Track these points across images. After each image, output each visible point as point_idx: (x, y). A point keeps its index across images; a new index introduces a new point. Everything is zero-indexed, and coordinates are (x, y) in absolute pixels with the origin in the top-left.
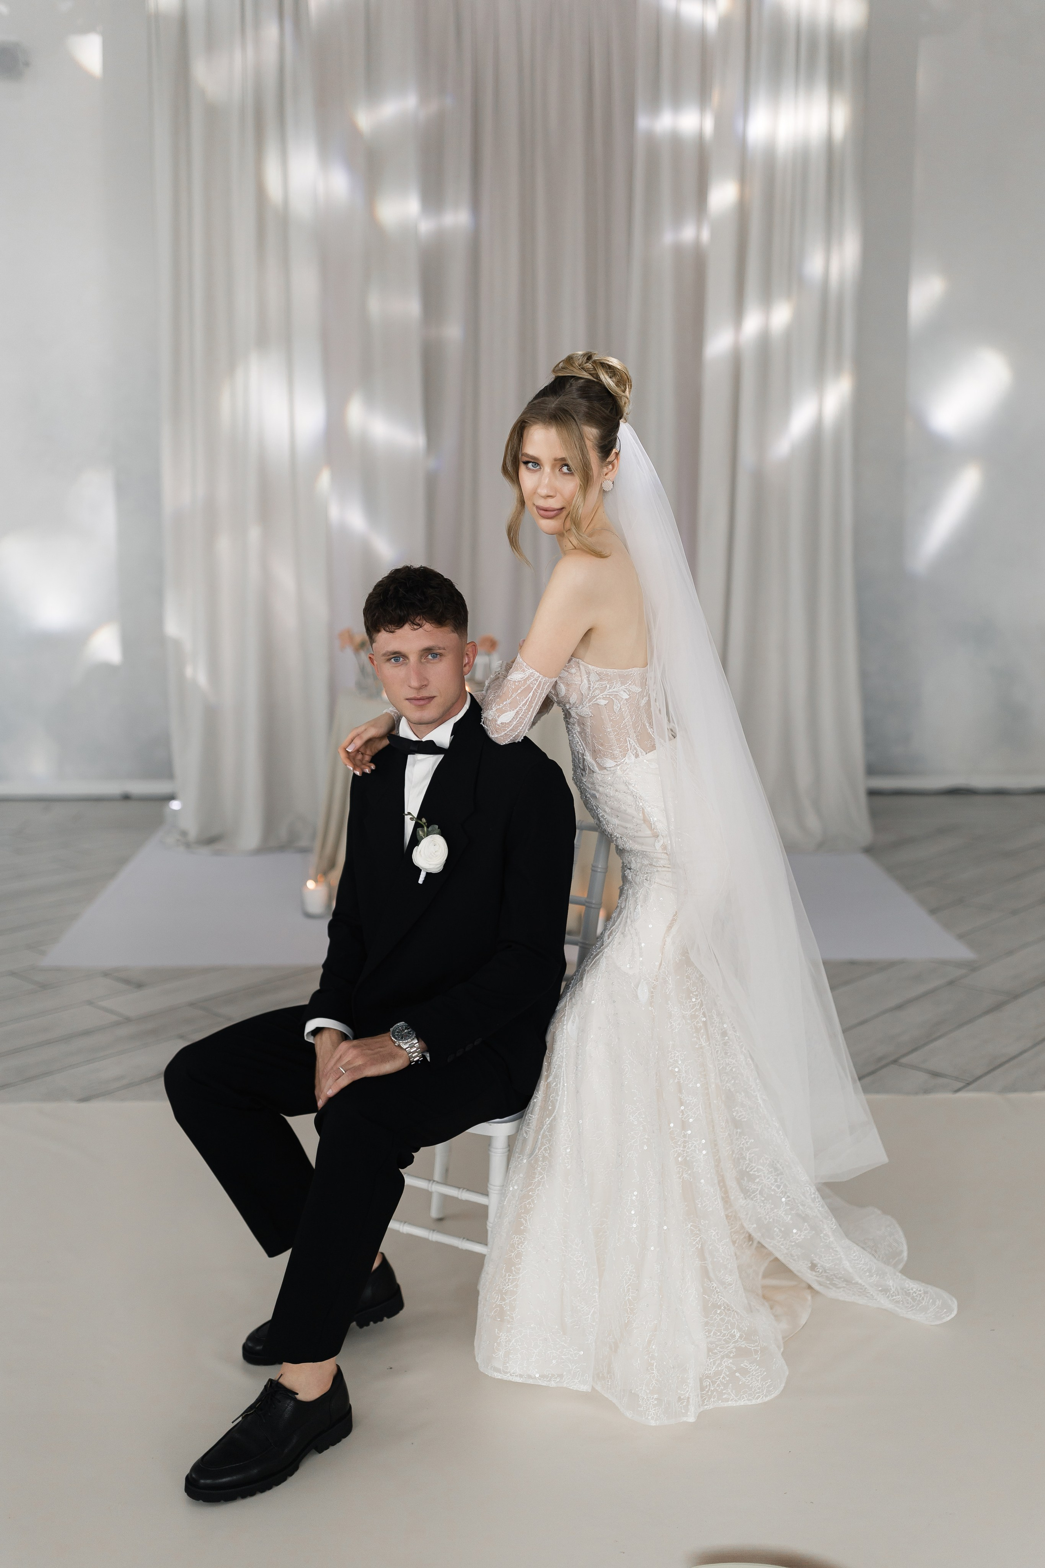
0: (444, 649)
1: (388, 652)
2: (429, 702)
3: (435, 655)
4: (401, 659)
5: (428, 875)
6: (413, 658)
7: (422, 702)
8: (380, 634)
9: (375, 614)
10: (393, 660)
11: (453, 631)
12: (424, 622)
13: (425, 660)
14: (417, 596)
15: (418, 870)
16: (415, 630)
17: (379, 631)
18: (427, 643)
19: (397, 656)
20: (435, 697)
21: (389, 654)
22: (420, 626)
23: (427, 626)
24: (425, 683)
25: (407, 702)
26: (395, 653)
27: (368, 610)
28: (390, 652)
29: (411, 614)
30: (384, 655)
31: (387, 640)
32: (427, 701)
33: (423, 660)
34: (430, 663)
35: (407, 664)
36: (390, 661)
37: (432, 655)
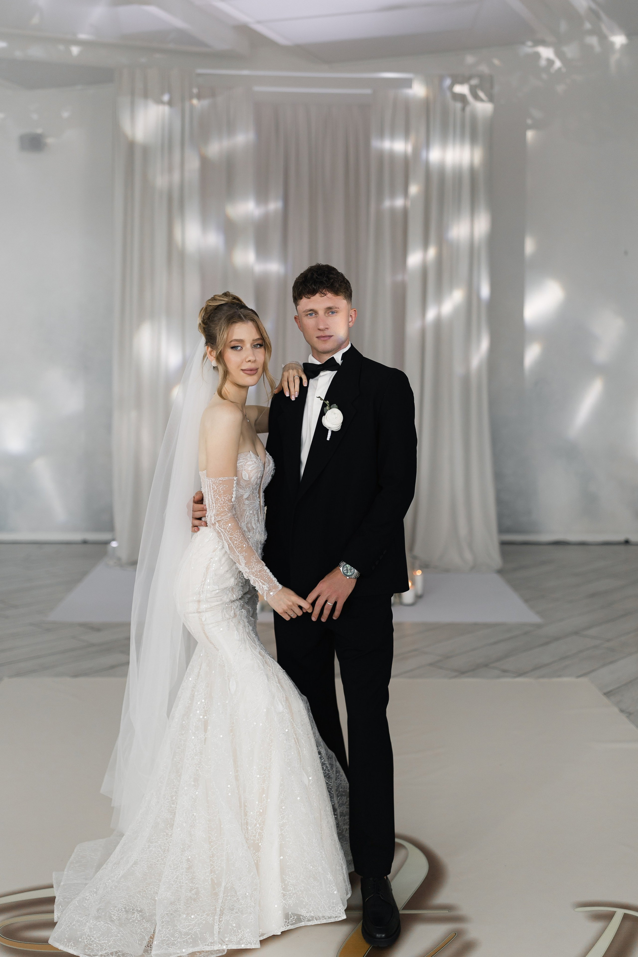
0: (339, 308)
1: (306, 309)
2: (329, 339)
3: (333, 313)
4: (314, 314)
6: (321, 313)
7: (326, 339)
8: (302, 300)
9: (300, 288)
10: (309, 315)
11: (344, 299)
12: (328, 292)
13: (327, 315)
14: (324, 278)
16: (322, 297)
17: (301, 298)
18: (329, 304)
19: (313, 312)
20: (332, 336)
21: (307, 311)
22: (325, 295)
23: (329, 295)
24: (327, 327)
26: (311, 310)
27: (295, 287)
28: (308, 310)
29: (320, 288)
30: (304, 312)
31: (306, 303)
33: (326, 315)
34: (330, 316)
35: (317, 317)
36: (307, 315)
37: (331, 312)
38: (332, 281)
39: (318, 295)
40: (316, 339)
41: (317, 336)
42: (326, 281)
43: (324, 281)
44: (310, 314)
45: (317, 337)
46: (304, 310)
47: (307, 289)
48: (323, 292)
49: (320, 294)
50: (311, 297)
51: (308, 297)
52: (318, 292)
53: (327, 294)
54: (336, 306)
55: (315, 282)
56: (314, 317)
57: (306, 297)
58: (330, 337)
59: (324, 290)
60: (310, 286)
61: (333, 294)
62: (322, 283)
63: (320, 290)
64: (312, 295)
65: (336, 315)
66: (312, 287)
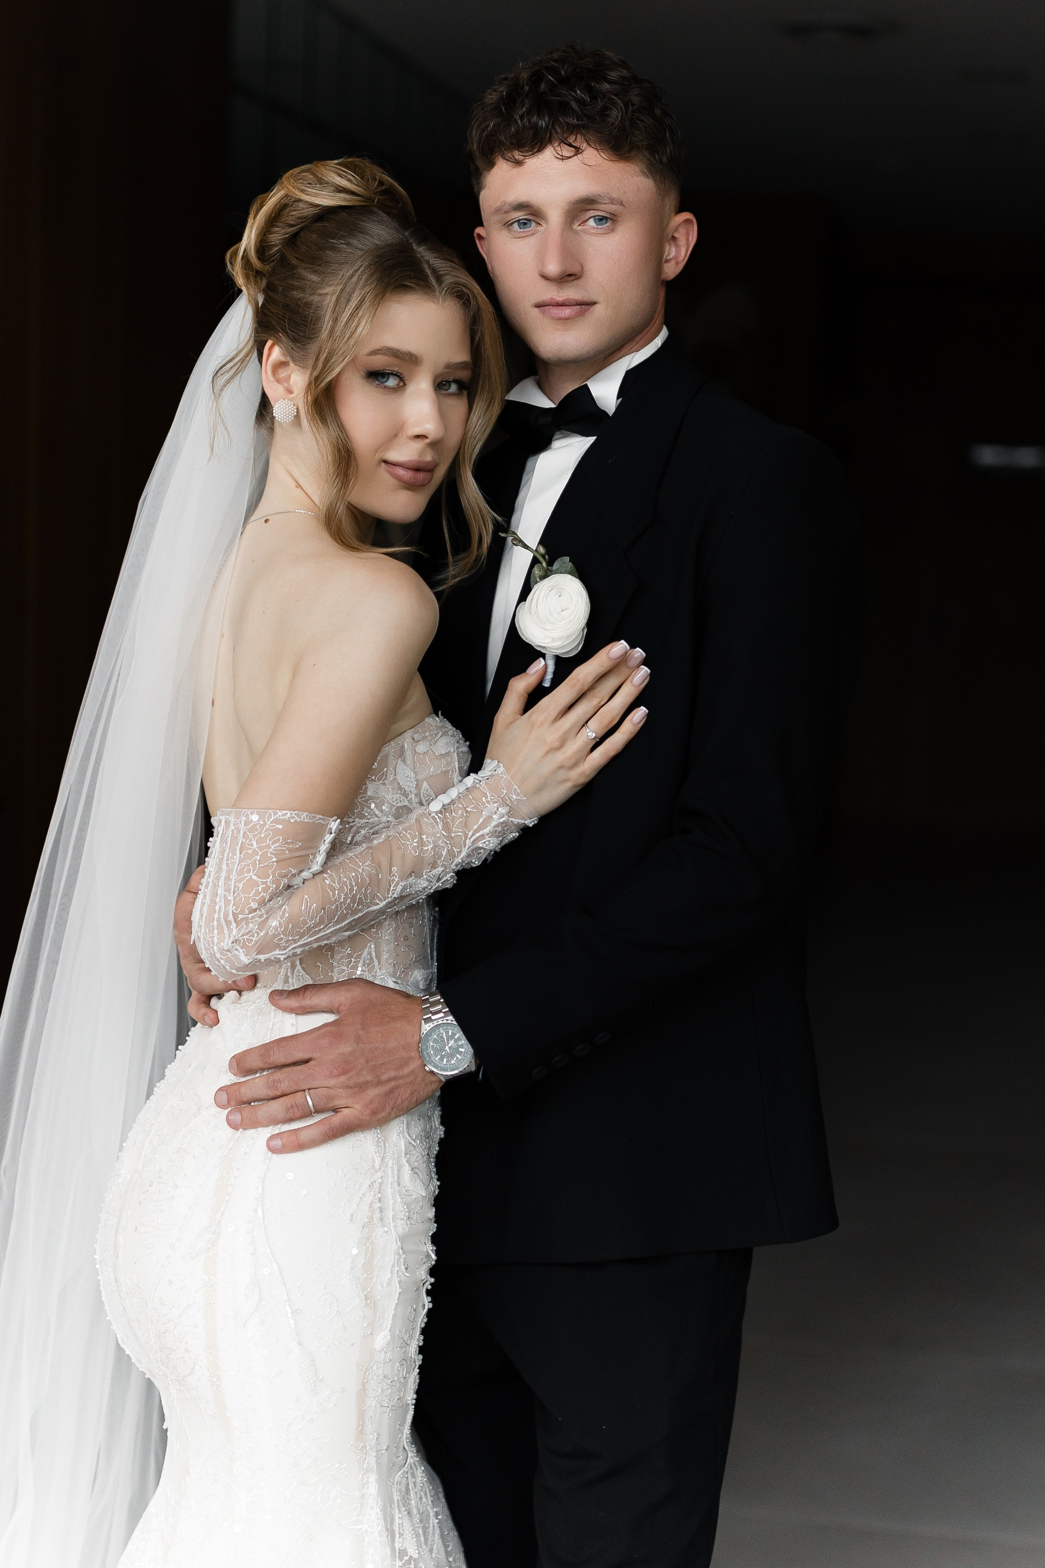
0: (620, 204)
1: (505, 203)
2: (581, 314)
3: (601, 219)
4: (533, 224)
5: (559, 660)
6: (557, 219)
7: (567, 312)
10: (516, 225)
11: (643, 172)
12: (585, 145)
13: (580, 228)
14: (575, 92)
16: (563, 158)
17: (491, 165)
18: (587, 189)
19: (526, 216)
20: (594, 303)
21: (507, 208)
22: (578, 151)
23: (592, 155)
24: (576, 270)
25: (536, 310)
26: (521, 206)
29: (560, 124)
30: (498, 211)
31: (505, 182)
32: (576, 309)
34: (590, 229)
35: (542, 232)
36: (508, 225)
37: (594, 217)
38: (600, 104)
39: (549, 153)
40: (533, 312)
41: (537, 300)
42: (580, 101)
43: (574, 105)
44: (518, 221)
45: (538, 306)
46: (498, 204)
47: (511, 127)
48: (571, 140)
49: (556, 148)
50: (527, 159)
51: (516, 159)
52: (550, 141)
53: (583, 151)
54: (615, 195)
55: (541, 105)
56: (533, 234)
57: (507, 160)
58: (583, 307)
59: (574, 134)
60: (522, 118)
61: (603, 153)
62: (564, 107)
63: (557, 133)
64: (527, 151)
65: (612, 229)
66: (530, 122)
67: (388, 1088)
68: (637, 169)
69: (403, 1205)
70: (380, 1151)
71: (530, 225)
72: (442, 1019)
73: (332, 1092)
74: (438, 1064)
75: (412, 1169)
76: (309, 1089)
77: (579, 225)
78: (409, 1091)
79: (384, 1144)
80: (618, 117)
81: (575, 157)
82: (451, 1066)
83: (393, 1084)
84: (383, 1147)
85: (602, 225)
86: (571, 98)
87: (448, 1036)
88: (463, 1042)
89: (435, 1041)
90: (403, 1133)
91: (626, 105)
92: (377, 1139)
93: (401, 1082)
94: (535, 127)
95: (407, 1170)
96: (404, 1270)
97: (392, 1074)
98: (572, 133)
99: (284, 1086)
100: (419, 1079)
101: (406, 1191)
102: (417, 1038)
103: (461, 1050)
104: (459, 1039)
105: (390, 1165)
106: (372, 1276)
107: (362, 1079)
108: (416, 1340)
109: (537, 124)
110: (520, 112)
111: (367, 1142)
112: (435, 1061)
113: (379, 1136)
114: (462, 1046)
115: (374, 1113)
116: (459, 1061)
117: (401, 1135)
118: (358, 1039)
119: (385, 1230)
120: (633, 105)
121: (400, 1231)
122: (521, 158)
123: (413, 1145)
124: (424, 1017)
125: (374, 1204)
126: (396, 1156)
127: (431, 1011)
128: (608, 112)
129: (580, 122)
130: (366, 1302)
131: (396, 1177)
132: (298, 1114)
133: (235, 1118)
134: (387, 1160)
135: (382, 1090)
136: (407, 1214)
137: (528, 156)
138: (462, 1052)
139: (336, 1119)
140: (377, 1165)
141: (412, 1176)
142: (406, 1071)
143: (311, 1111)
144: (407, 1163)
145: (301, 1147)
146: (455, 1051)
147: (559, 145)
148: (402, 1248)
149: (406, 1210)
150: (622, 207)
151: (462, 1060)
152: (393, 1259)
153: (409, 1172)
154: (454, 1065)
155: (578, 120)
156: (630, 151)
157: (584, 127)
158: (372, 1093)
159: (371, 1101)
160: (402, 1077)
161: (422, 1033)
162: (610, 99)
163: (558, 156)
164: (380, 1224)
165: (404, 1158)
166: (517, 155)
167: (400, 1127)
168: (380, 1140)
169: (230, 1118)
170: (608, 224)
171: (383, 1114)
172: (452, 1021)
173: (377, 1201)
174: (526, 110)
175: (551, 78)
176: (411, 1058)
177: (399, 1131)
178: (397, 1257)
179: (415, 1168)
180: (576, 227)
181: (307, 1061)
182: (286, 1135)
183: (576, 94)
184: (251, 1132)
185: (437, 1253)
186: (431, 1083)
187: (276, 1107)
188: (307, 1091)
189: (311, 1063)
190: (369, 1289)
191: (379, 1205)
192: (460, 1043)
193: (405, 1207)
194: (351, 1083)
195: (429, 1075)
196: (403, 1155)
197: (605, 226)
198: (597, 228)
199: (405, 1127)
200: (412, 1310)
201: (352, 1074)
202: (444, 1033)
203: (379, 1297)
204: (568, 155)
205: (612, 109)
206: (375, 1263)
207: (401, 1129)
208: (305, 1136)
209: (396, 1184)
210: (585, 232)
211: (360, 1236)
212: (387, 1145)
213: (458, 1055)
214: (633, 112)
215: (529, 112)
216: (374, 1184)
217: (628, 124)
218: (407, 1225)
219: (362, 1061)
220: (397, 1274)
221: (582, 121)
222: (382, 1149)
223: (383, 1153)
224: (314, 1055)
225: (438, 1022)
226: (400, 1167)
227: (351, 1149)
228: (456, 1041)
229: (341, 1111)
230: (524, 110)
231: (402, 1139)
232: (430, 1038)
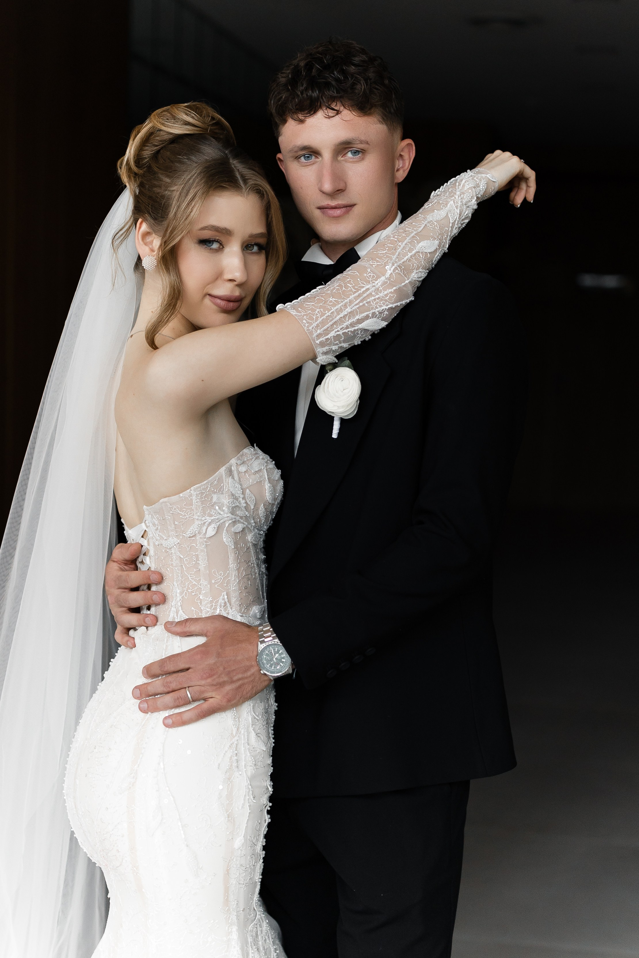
0: (368, 143)
1: (295, 146)
2: (347, 213)
3: (355, 151)
4: (313, 157)
5: (343, 421)
6: (328, 154)
7: (338, 212)
8: (288, 127)
9: (282, 98)
10: (302, 158)
11: (379, 121)
12: (342, 108)
13: (343, 159)
15: (329, 419)
16: (329, 117)
17: (285, 122)
18: (345, 134)
20: (354, 205)
21: (296, 149)
22: (338, 112)
23: (347, 114)
24: (342, 184)
25: (318, 210)
26: (305, 148)
28: (299, 147)
29: (326, 97)
30: (290, 151)
31: (296, 134)
32: (343, 210)
34: (349, 160)
35: (319, 163)
36: (298, 159)
37: (351, 151)
38: (350, 81)
39: (320, 114)
40: (317, 213)
41: (318, 205)
43: (334, 83)
44: (304, 155)
45: (320, 208)
46: (291, 147)
47: (295, 99)
48: (333, 106)
49: (324, 111)
50: (306, 119)
51: (300, 119)
52: (320, 107)
53: (341, 112)
54: (363, 138)
55: (313, 84)
56: (314, 164)
57: (295, 120)
58: (348, 208)
59: (335, 102)
60: (302, 93)
61: (354, 112)
62: (328, 85)
63: (324, 101)
64: (307, 114)
65: (362, 158)
66: (307, 95)
67: (237, 685)
68: (375, 120)
69: (251, 757)
70: (236, 724)
71: (312, 158)
72: (271, 641)
73: (203, 688)
74: (269, 669)
75: (256, 735)
76: (188, 687)
77: (342, 157)
78: (251, 687)
79: (239, 719)
80: (362, 89)
81: (337, 116)
82: (277, 670)
83: (240, 682)
84: (237, 721)
85: (356, 156)
86: (332, 79)
87: (275, 652)
88: (284, 655)
89: (267, 655)
90: (250, 712)
91: (366, 80)
92: (234, 716)
93: (246, 681)
94: (311, 98)
95: (253, 735)
96: (252, 799)
97: (240, 676)
98: (334, 101)
99: (173, 686)
100: (257, 678)
101: (253, 748)
102: (255, 654)
103: (283, 660)
104: (282, 654)
105: (242, 732)
106: (232, 802)
107: (221, 680)
108: (261, 842)
109: (311, 96)
110: (301, 88)
111: (228, 719)
112: (267, 667)
113: (235, 715)
114: (283, 658)
115: (229, 701)
116: (282, 667)
117: (249, 714)
118: (219, 655)
119: (240, 774)
120: (370, 79)
121: (249, 774)
122: (303, 118)
123: (257, 719)
124: (260, 640)
125: (233, 757)
126: (246, 726)
127: (264, 636)
128: (356, 87)
129: (339, 95)
130: (228, 819)
131: (246, 740)
132: (182, 703)
133: (143, 706)
134: (240, 729)
135: (234, 686)
136: (254, 763)
137: (307, 117)
138: (284, 661)
139: (206, 705)
140: (234, 733)
141: (256, 739)
142: (249, 674)
143: (190, 701)
144: (253, 731)
145: (184, 723)
146: (279, 661)
147: (326, 108)
148: (251, 784)
149: (253, 760)
150: (368, 145)
151: (283, 667)
152: (245, 791)
153: (255, 736)
154: (279, 670)
155: (337, 93)
156: (370, 109)
157: (341, 97)
158: (228, 688)
159: (227, 693)
160: (246, 678)
161: (258, 650)
162: (356, 77)
163: (326, 116)
164: (237, 770)
165: (251, 728)
166: (301, 116)
167: (248, 709)
168: (236, 717)
169: (140, 706)
170: (360, 155)
171: (235, 701)
172: (277, 642)
173: (235, 756)
174: (304, 88)
175: (319, 67)
176: (252, 666)
177: (248, 711)
178: (247, 791)
179: (258, 733)
180: (340, 158)
181: (188, 669)
182: (174, 716)
183: (335, 76)
184: (156, 714)
185: (274, 787)
186: (264, 681)
187: (168, 699)
188: (187, 688)
189: (190, 670)
190: (230, 811)
191: (236, 758)
192: (282, 656)
193: (253, 758)
194: (215, 683)
195: (263, 676)
196: (251, 726)
197: (358, 156)
198: (353, 158)
199: (252, 708)
200: (258, 824)
201: (215, 677)
202: (272, 650)
203: (236, 816)
204: (332, 115)
205: (357, 84)
206: (234, 794)
207: (249, 709)
208: (186, 717)
209: (247, 744)
210: (346, 161)
211: (224, 777)
212: (240, 720)
213: (281, 664)
214: (371, 84)
215: (306, 89)
216: (233, 745)
217: (368, 92)
218: (254, 769)
219: (221, 668)
220: (248, 801)
221: (339, 94)
222: (237, 722)
223: (238, 725)
224: (191, 666)
225: (268, 643)
226: (249, 733)
227: (218, 723)
228: (280, 654)
229: (207, 700)
230: (303, 88)
231: (250, 716)
232: (264, 653)
